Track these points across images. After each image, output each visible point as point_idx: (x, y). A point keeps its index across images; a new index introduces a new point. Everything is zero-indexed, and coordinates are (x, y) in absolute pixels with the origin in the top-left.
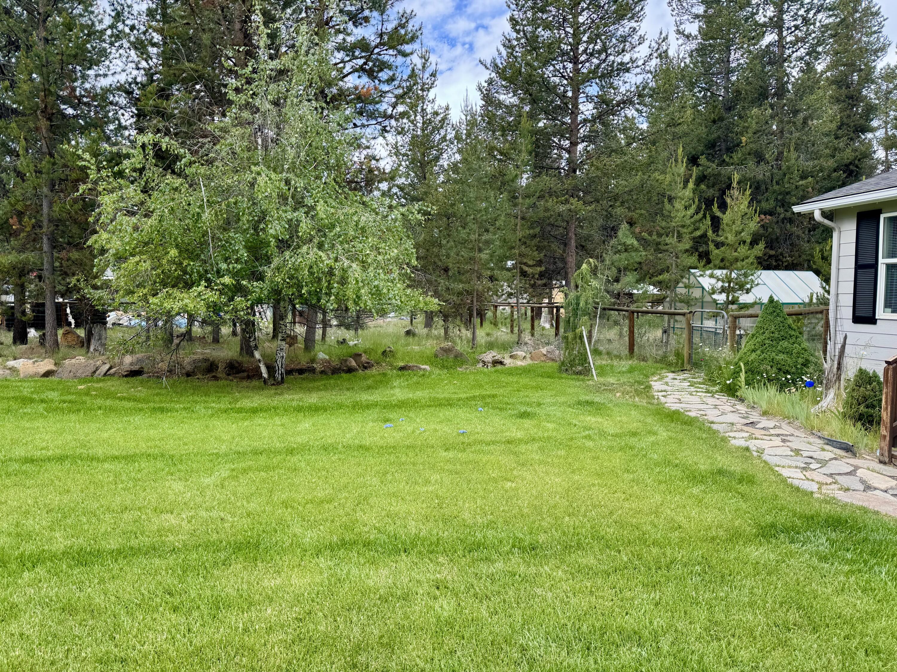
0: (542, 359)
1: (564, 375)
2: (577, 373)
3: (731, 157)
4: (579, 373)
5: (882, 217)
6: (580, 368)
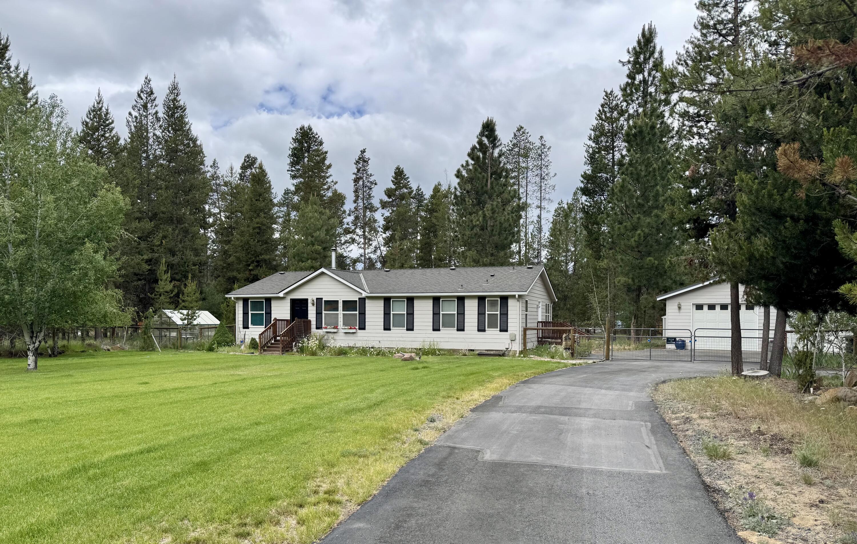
5: (250, 300)
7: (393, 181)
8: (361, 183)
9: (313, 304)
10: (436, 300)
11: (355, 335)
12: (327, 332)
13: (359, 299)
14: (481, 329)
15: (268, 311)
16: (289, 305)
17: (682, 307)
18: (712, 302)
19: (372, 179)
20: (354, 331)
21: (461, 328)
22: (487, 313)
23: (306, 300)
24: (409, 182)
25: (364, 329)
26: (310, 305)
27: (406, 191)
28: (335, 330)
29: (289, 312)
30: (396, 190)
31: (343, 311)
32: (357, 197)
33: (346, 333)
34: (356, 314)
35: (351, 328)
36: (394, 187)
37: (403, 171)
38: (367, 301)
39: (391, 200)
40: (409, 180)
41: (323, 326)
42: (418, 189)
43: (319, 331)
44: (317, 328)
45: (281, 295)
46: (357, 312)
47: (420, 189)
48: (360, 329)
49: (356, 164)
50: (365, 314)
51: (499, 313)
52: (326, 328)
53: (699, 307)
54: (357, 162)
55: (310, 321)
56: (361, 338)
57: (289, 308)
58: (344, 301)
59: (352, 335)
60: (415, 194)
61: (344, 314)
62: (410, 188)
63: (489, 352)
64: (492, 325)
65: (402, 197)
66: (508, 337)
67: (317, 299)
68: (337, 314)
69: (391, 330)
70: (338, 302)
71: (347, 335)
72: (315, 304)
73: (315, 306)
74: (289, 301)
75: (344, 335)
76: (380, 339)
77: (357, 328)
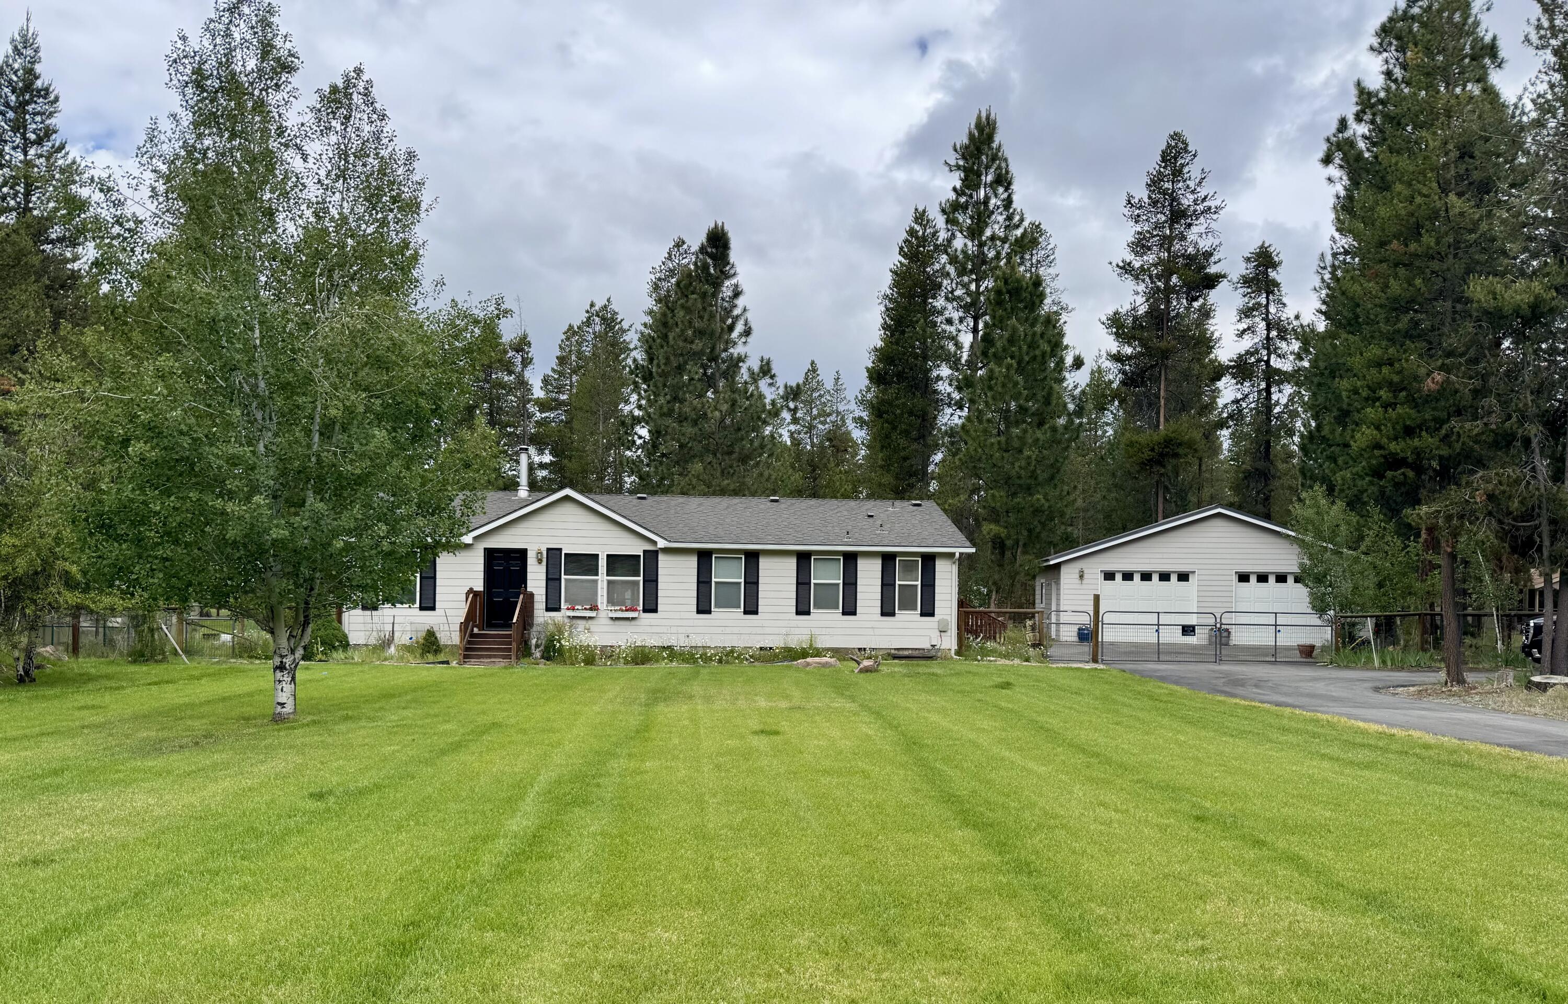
9: (540, 561)
10: (803, 558)
11: (633, 623)
12: (574, 617)
13: (645, 552)
14: (887, 611)
16: (481, 560)
17: (1086, 576)
18: (1128, 568)
20: (632, 614)
21: (850, 610)
22: (898, 582)
23: (523, 553)
25: (655, 610)
26: (531, 560)
28: (593, 614)
29: (481, 575)
31: (609, 574)
33: (614, 618)
34: (637, 582)
35: (626, 609)
38: (661, 557)
41: (563, 605)
43: (553, 613)
44: (548, 609)
46: (641, 578)
48: (645, 610)
51: (919, 583)
52: (570, 609)
53: (1109, 576)
55: (532, 595)
56: (647, 629)
57: (481, 567)
58: (610, 555)
59: (627, 622)
61: (610, 583)
63: (901, 653)
64: (908, 605)
66: (935, 625)
67: (548, 550)
68: (596, 581)
69: (709, 612)
70: (596, 557)
71: (617, 623)
72: (545, 560)
73: (544, 563)
74: (481, 554)
75: (611, 622)
76: (690, 630)
77: (641, 608)
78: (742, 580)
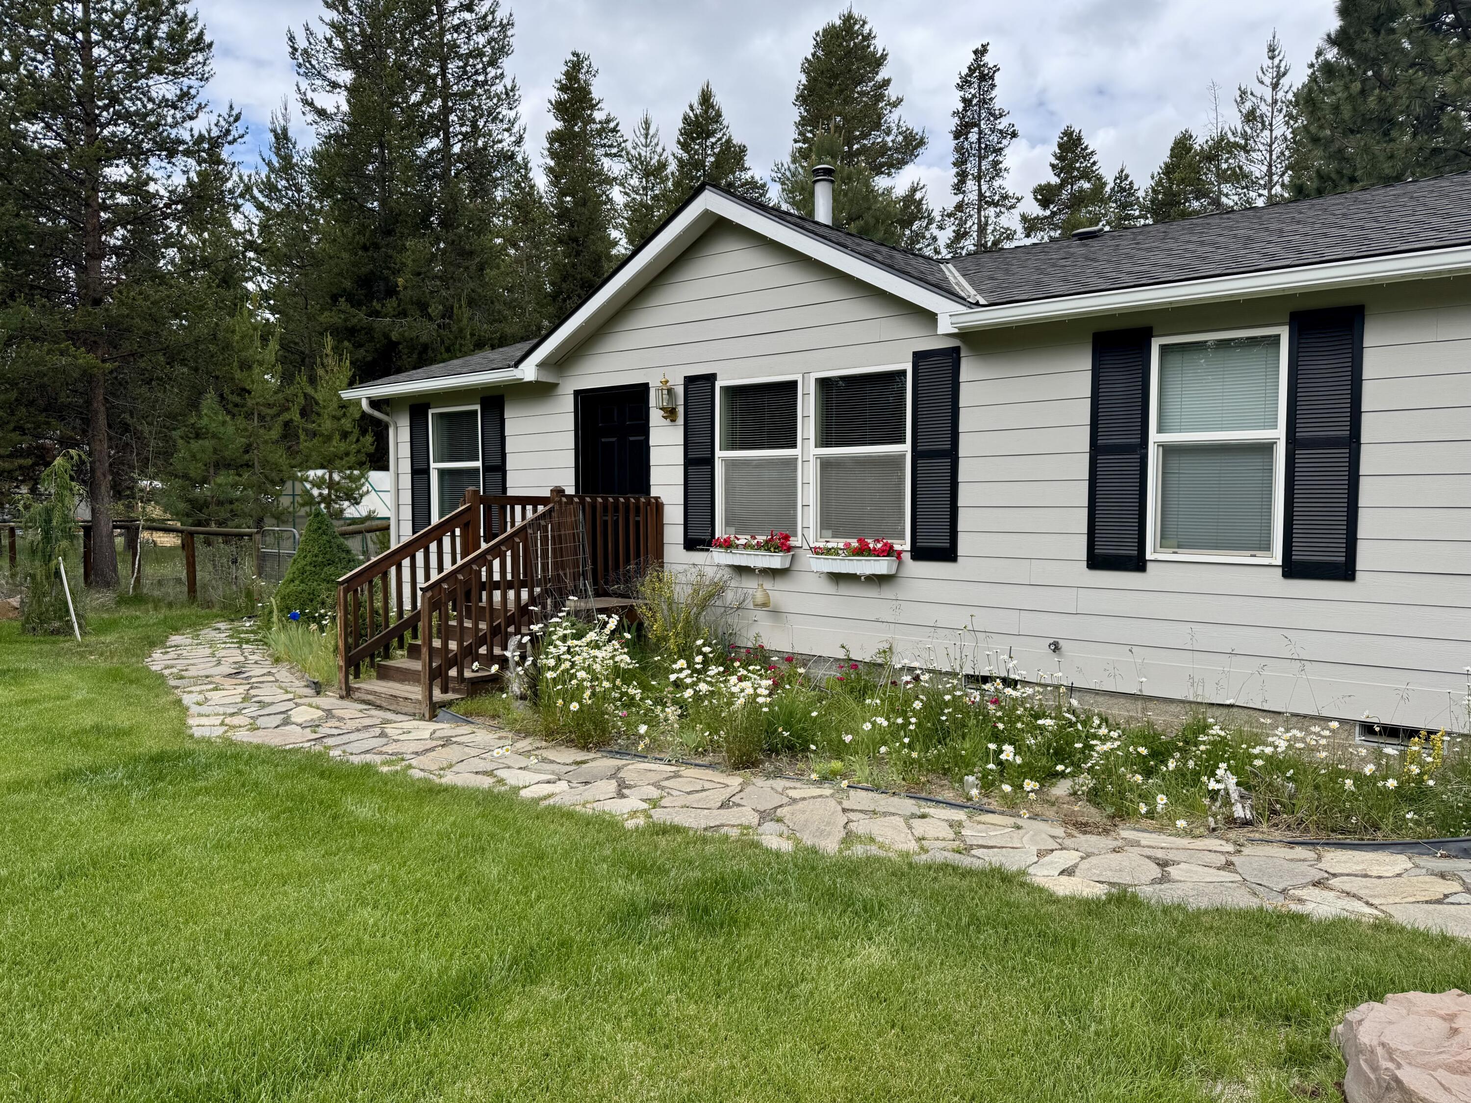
0: (11, 615)
1: (30, 637)
2: (52, 633)
3: (383, 305)
4: (56, 632)
5: (431, 412)
6: (57, 624)
7: (1053, 166)
8: (973, 137)
9: (672, 413)
11: (887, 592)
12: (742, 570)
13: (919, 357)
15: (495, 461)
16: (568, 423)
19: (1002, 124)
20: (881, 566)
24: (1094, 163)
25: (947, 553)
26: (656, 416)
27: (1087, 185)
28: (775, 561)
29: (569, 459)
30: (1062, 186)
31: (825, 440)
32: (962, 177)
33: (837, 578)
34: (896, 461)
35: (862, 551)
36: (1055, 180)
37: (1079, 139)
38: (968, 370)
39: (1048, 213)
40: (1094, 158)
41: (720, 532)
42: (1122, 177)
43: (698, 557)
44: (691, 544)
45: (528, 371)
46: (906, 448)
47: (1127, 176)
48: (920, 553)
49: (960, 87)
50: (952, 455)
52: (728, 545)
54: (964, 83)
55: (658, 507)
56: (929, 615)
57: (569, 440)
58: (824, 384)
59: (871, 592)
60: (1113, 189)
61: (826, 465)
62: (1099, 178)
65: (1078, 200)
67: (689, 381)
68: (791, 463)
69: (1138, 564)
70: (790, 387)
71: (846, 590)
72: (681, 410)
73: (681, 420)
74: (568, 404)
75: (828, 587)
76: (1057, 628)
77: (904, 545)
78: (1279, 433)
